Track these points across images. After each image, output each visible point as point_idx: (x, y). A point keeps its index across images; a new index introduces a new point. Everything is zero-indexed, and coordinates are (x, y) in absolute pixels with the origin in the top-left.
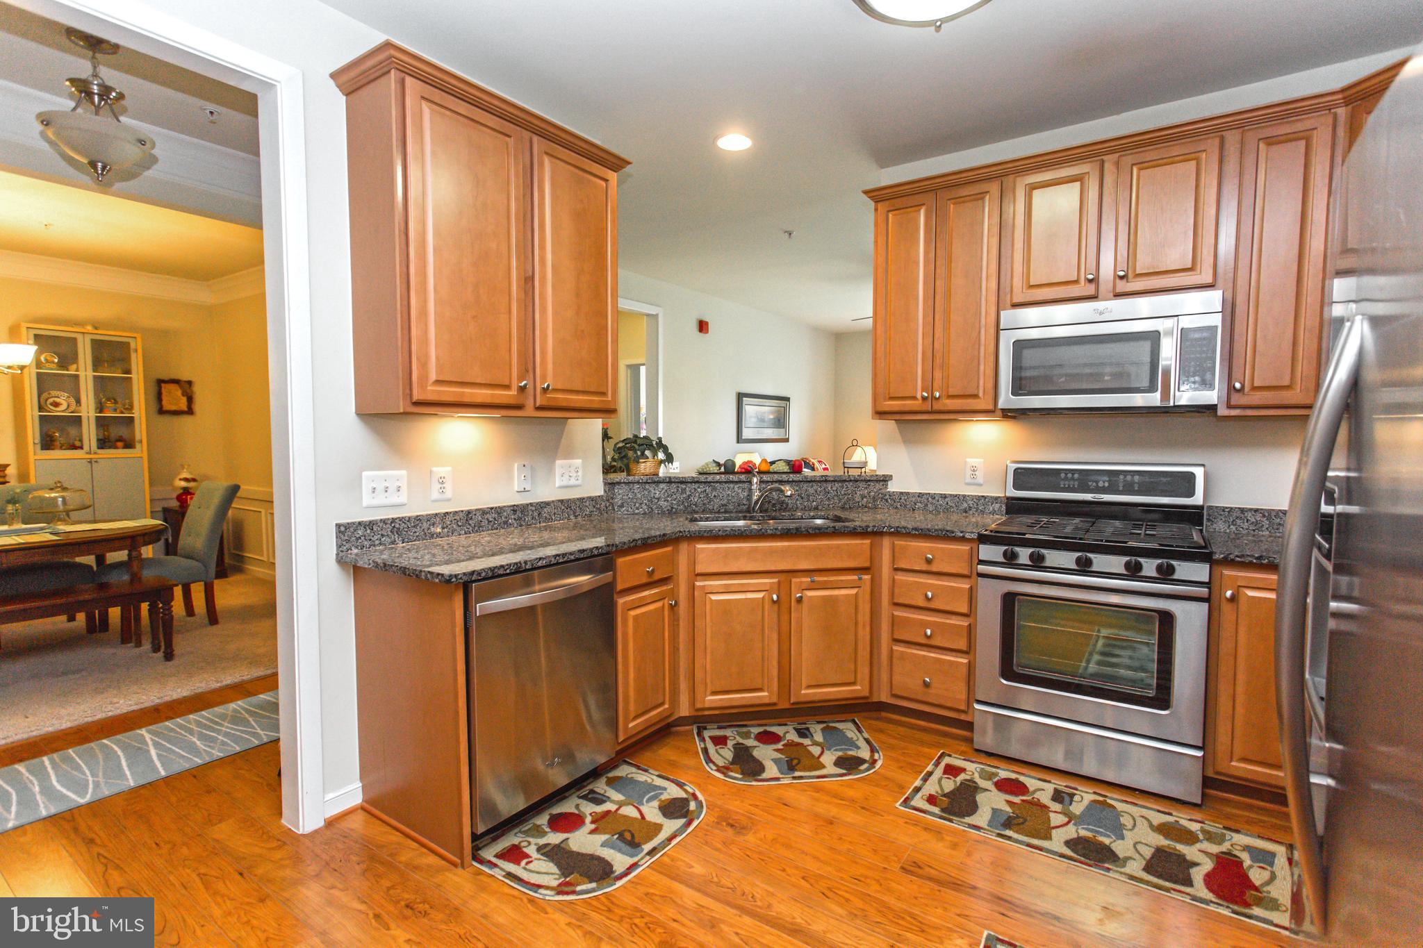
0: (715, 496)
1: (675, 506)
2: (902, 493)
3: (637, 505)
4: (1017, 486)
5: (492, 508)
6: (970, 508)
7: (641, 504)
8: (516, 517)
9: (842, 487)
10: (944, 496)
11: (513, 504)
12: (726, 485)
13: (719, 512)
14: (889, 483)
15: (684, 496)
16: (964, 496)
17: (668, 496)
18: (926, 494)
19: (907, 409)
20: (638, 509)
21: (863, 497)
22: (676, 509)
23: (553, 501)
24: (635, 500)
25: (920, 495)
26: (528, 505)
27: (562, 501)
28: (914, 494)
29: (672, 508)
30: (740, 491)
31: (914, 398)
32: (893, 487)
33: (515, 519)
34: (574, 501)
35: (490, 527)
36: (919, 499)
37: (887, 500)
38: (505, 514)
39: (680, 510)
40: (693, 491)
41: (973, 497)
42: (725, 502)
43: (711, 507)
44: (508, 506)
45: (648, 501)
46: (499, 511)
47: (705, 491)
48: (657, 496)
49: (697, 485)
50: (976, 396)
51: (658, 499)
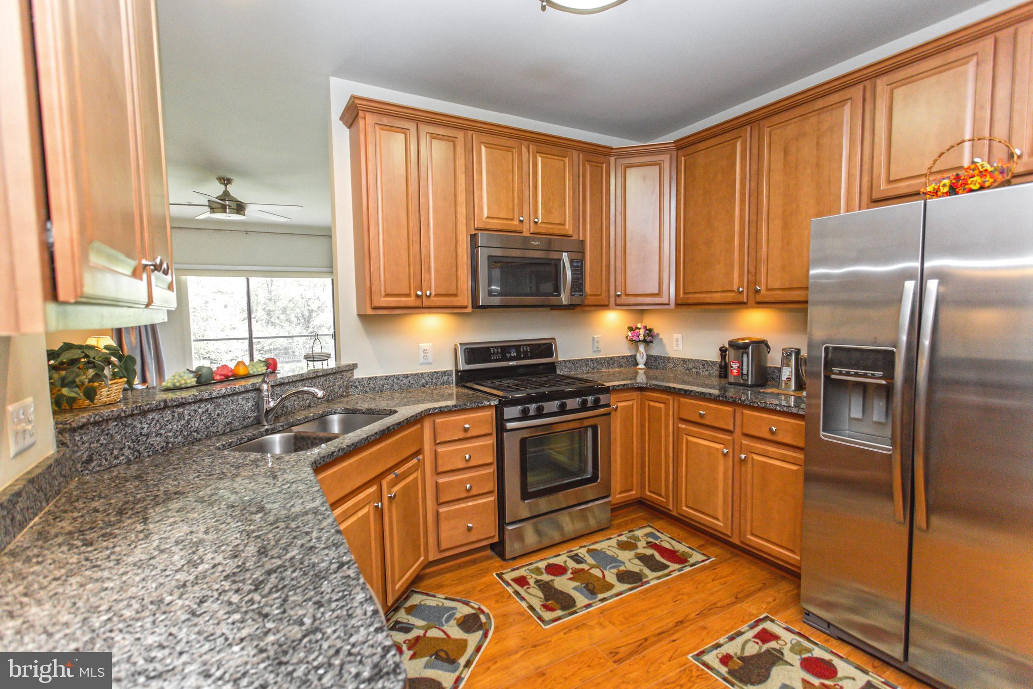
0: (218, 415)
1: (172, 440)
2: (370, 379)
3: (116, 452)
4: (468, 362)
6: (427, 383)
7: (121, 449)
9: (326, 380)
10: (406, 376)
12: (229, 399)
13: (224, 434)
14: (355, 371)
15: (183, 422)
16: (422, 374)
17: (160, 429)
18: (392, 376)
19: (402, 305)
20: (116, 458)
21: (340, 387)
22: (173, 444)
24: (111, 446)
25: (387, 378)
28: (381, 378)
29: (168, 443)
30: (244, 402)
31: (408, 295)
32: (358, 374)
36: (386, 382)
37: (356, 387)
39: (178, 444)
40: (192, 414)
41: (429, 374)
42: (229, 420)
43: (214, 430)
45: (133, 441)
47: (207, 410)
48: (145, 431)
49: (197, 405)
50: (455, 294)
51: (147, 436)
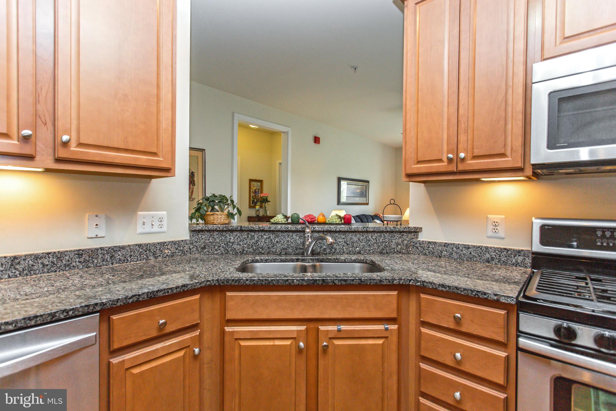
0: (277, 242)
1: (246, 249)
2: (430, 243)
3: (216, 247)
4: (543, 242)
5: (48, 254)
6: (493, 259)
7: (219, 247)
8: (82, 260)
9: (381, 236)
10: (468, 247)
11: (78, 249)
12: (286, 234)
13: (280, 255)
14: (420, 234)
15: (253, 241)
16: (487, 248)
17: (240, 241)
18: (451, 244)
19: (433, 170)
20: (216, 250)
21: (398, 244)
22: (247, 251)
23: (129, 246)
24: (214, 244)
25: (446, 245)
26: (97, 249)
27: (140, 245)
28: (440, 244)
29: (244, 250)
30: (298, 238)
31: (440, 160)
32: (423, 237)
33: (80, 262)
34: (154, 245)
35: (46, 270)
36: (445, 248)
37: (417, 248)
38: (67, 258)
39: (250, 252)
40: (260, 237)
41: (495, 249)
42: (285, 246)
43: (274, 250)
44: (70, 251)
45: (225, 244)
46: (60, 255)
47: (270, 237)
48: (232, 241)
49: (262, 234)
50: (503, 155)
51: (233, 243)
